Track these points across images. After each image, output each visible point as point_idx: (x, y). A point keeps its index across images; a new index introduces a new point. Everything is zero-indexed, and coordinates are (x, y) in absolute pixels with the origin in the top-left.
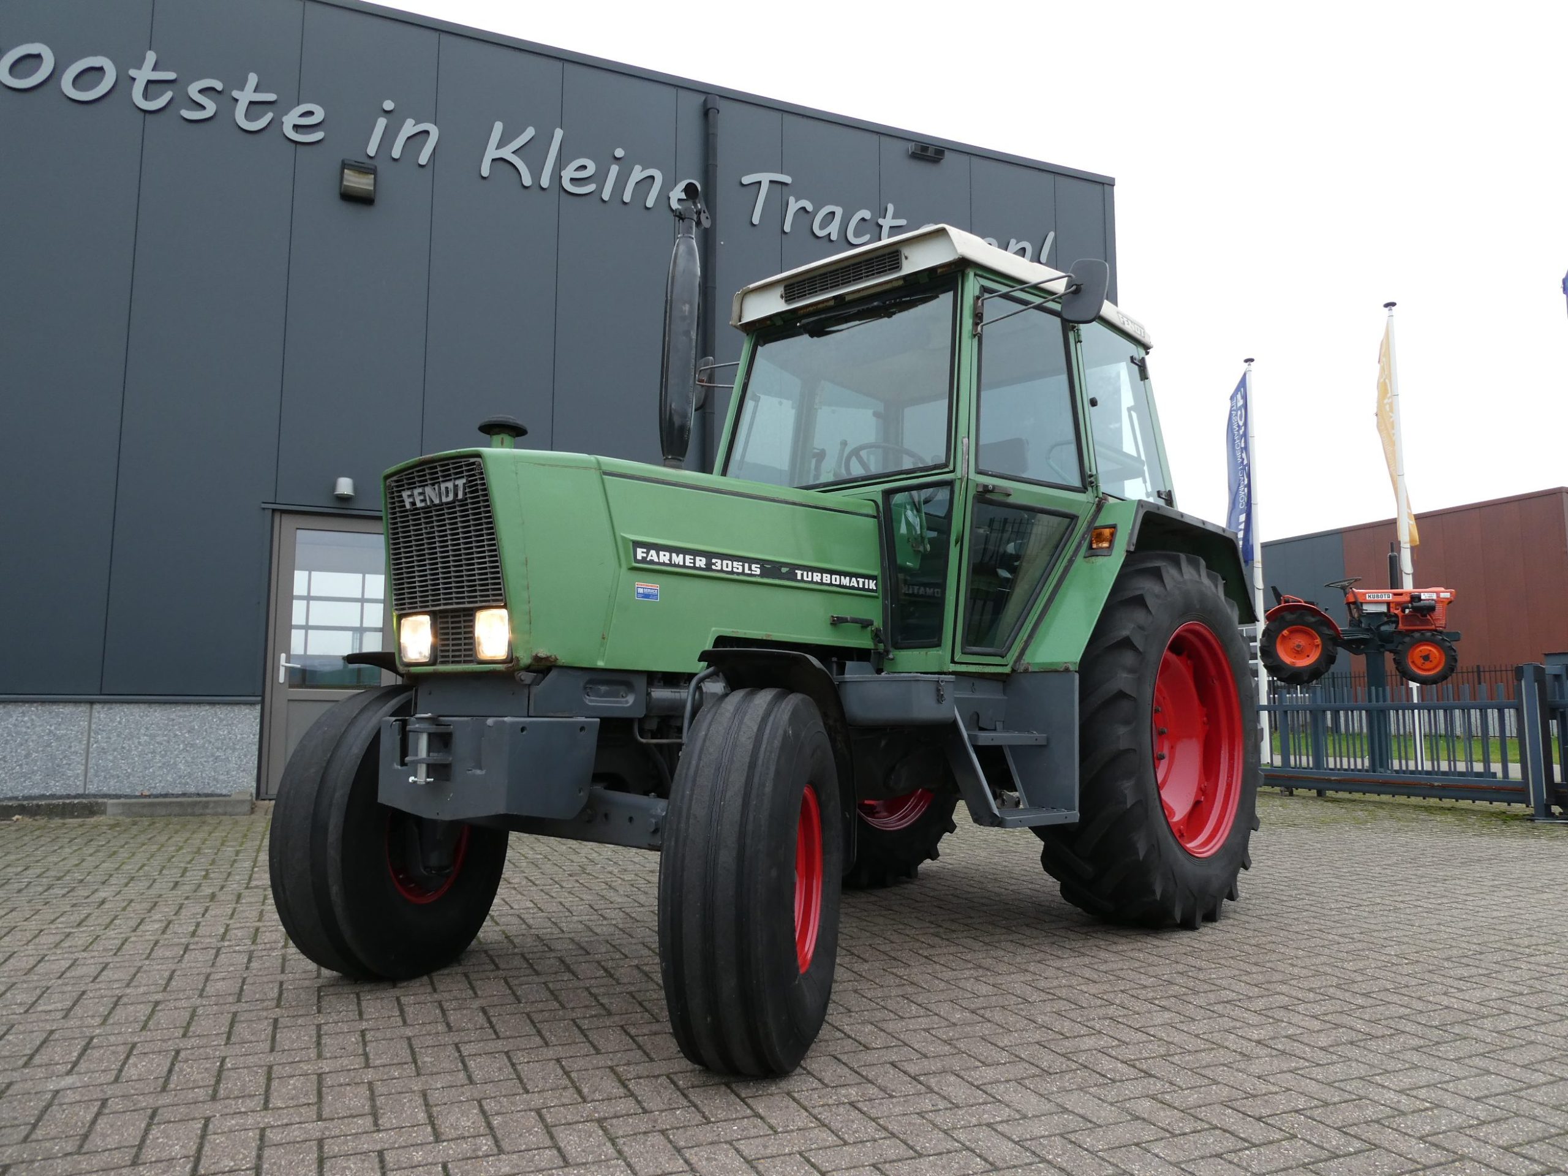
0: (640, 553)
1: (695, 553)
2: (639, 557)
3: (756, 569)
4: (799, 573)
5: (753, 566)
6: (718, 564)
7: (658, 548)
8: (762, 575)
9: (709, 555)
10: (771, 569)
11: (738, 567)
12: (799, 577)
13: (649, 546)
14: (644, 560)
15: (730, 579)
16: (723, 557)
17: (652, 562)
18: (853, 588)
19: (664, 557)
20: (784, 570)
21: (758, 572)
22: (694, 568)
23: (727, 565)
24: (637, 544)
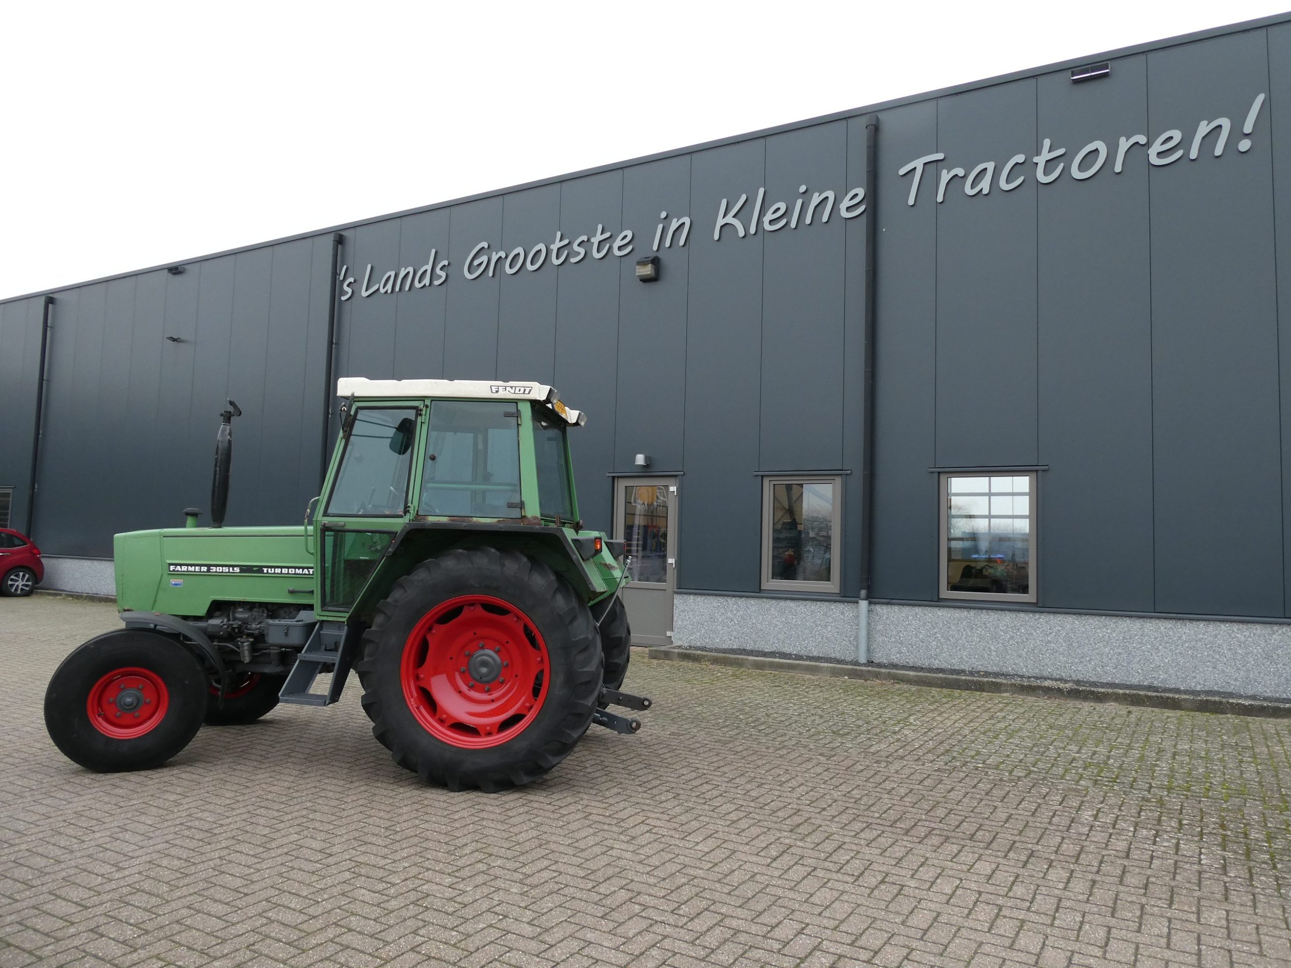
0: (172, 568)
1: (201, 565)
2: (171, 569)
3: (237, 570)
4: (265, 570)
5: (235, 569)
6: (214, 569)
7: (181, 565)
8: (240, 572)
9: (209, 566)
10: (245, 569)
11: (226, 569)
12: (265, 571)
13: (176, 565)
14: (174, 571)
15: (221, 575)
16: (216, 566)
17: (178, 571)
18: (305, 574)
19: (184, 568)
20: (255, 569)
21: (238, 571)
22: (200, 572)
23: (219, 569)
24: (170, 564)
